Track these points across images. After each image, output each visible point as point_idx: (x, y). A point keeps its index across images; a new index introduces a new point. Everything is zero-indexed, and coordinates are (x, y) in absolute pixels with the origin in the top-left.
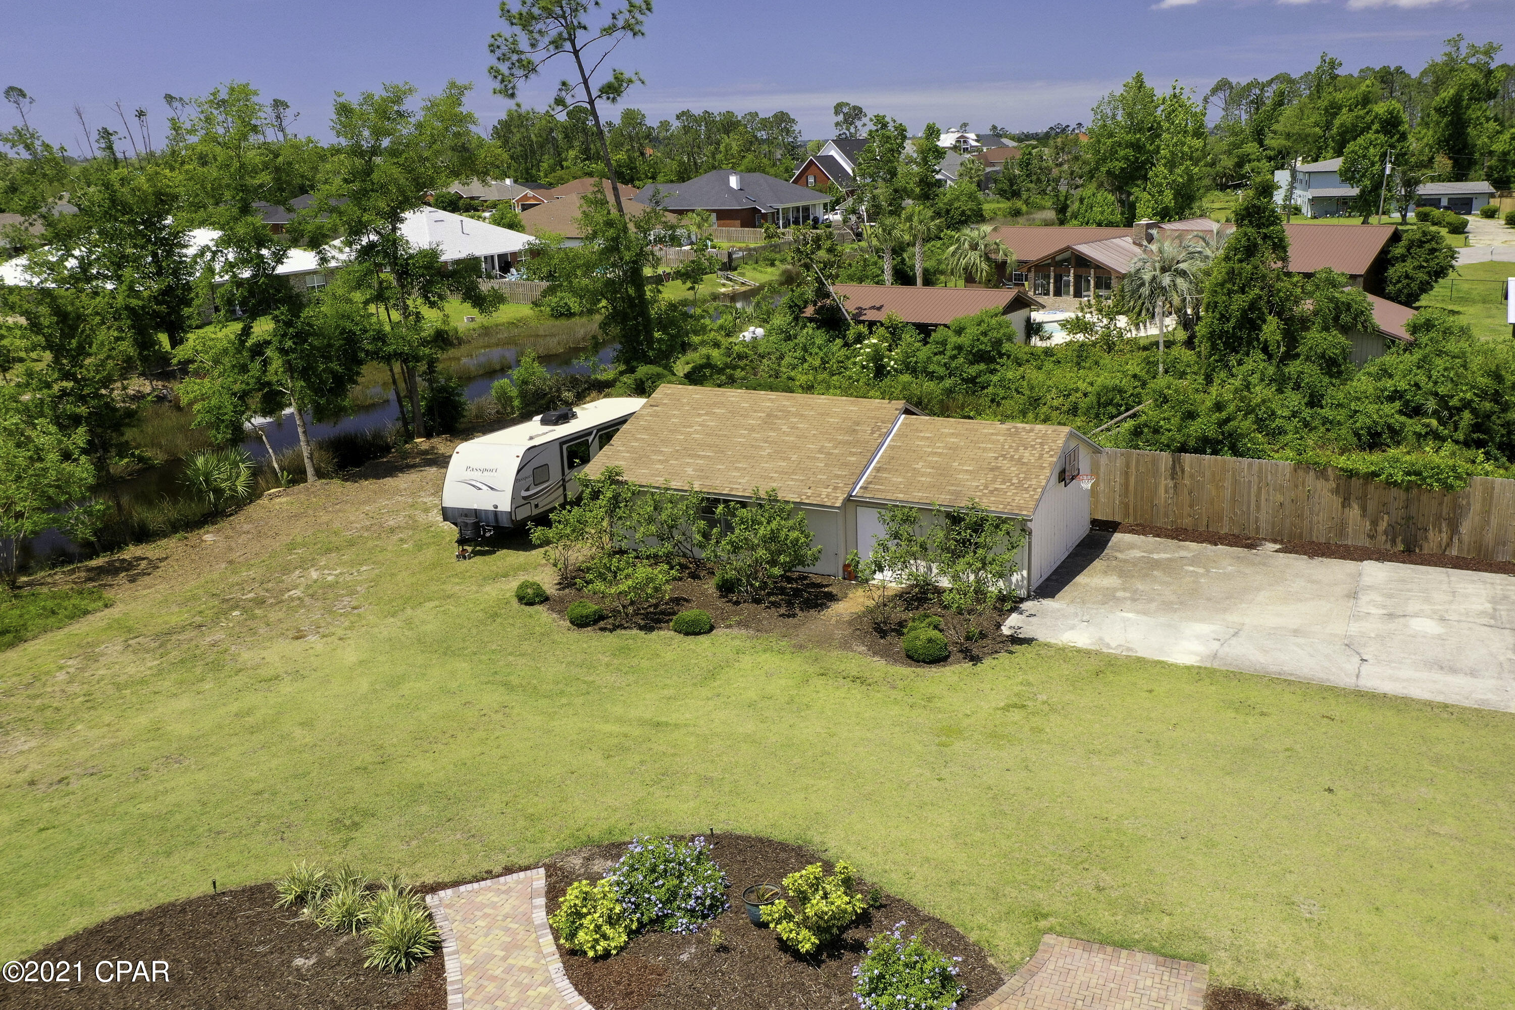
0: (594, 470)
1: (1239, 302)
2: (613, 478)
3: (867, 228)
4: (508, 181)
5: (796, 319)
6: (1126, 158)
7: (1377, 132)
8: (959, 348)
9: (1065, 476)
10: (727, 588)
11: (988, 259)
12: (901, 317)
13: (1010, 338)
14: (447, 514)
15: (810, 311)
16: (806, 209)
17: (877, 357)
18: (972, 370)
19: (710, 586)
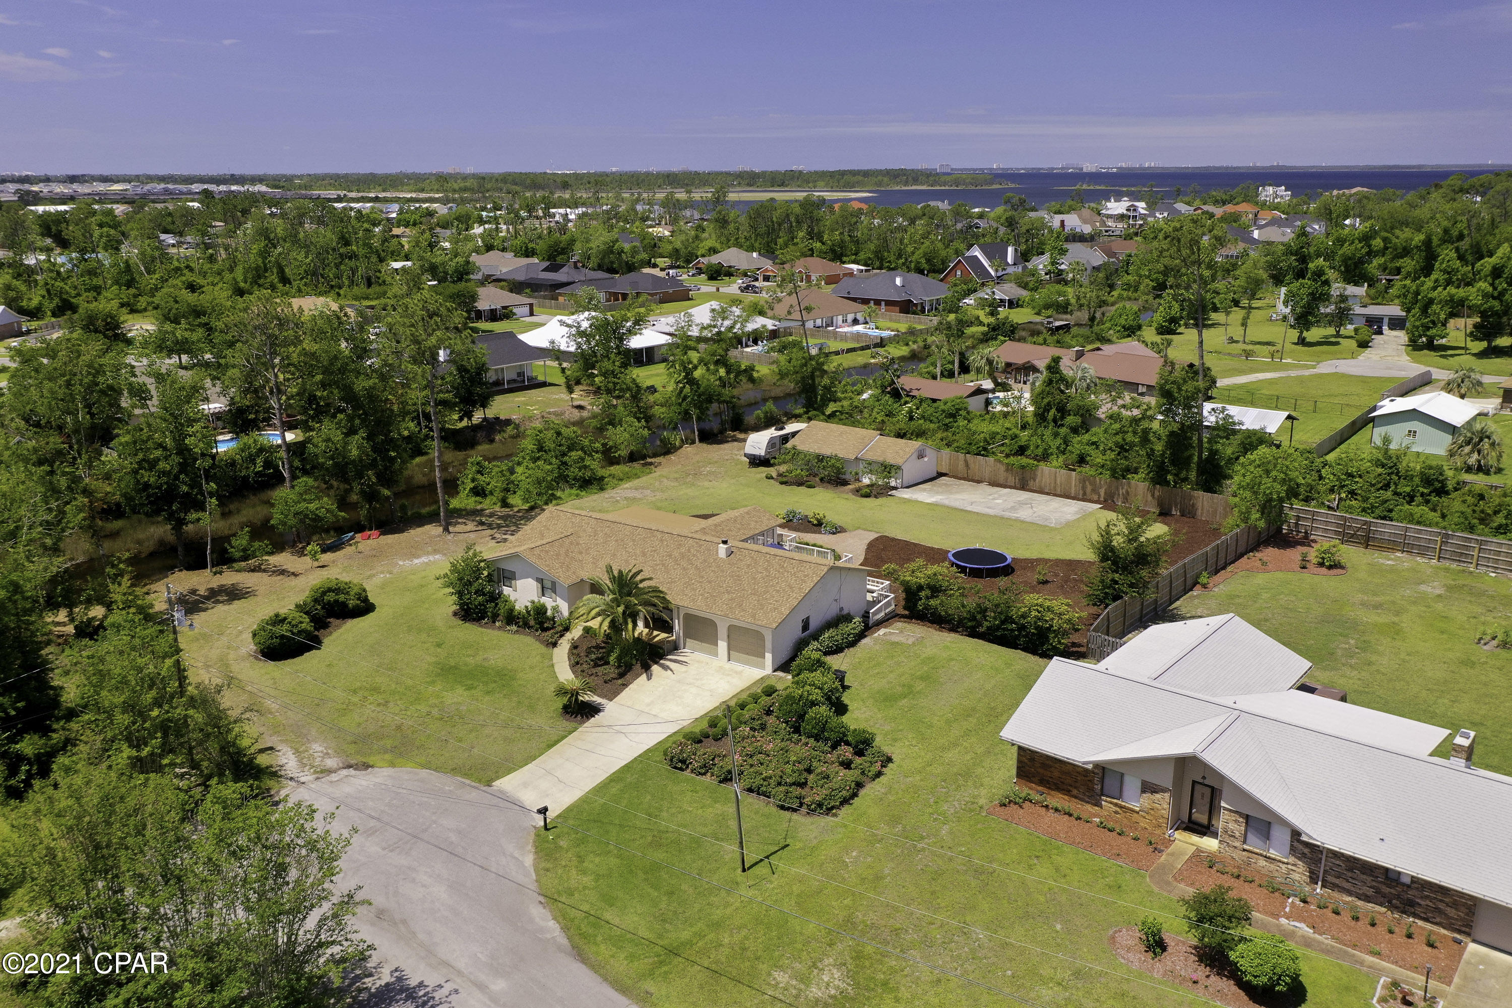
0: (789, 445)
1: (1046, 401)
2: (794, 448)
4: (755, 255)
8: (944, 411)
9: (920, 457)
10: (822, 480)
12: (926, 395)
14: (746, 455)
15: (888, 389)
17: (910, 412)
18: (947, 421)
19: (817, 479)
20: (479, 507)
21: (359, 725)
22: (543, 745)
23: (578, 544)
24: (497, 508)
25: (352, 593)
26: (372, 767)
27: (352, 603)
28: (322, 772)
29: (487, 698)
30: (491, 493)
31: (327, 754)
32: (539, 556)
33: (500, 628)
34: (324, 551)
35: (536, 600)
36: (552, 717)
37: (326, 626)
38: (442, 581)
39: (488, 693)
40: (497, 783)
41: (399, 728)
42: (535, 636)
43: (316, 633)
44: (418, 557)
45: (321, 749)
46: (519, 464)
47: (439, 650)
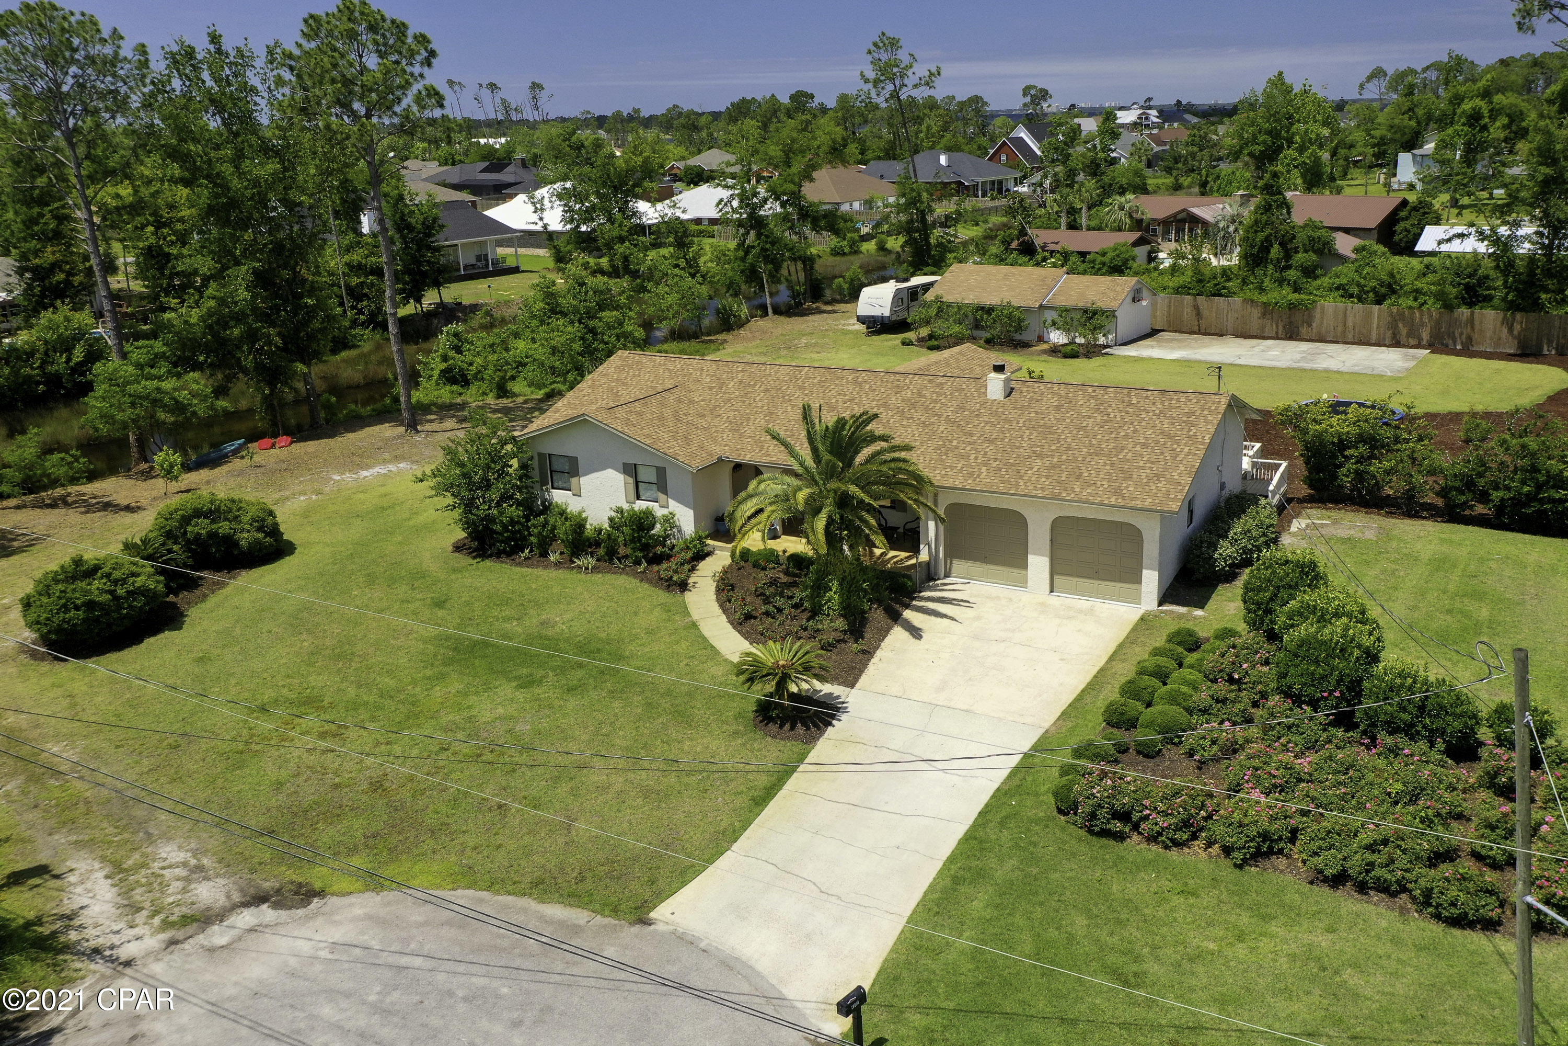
0: (927, 298)
3: (1049, 197)
5: (1006, 249)
6: (1264, 142)
7: (1464, 125)
8: (1104, 264)
9: (1136, 299)
10: (989, 342)
11: (1131, 217)
12: (1071, 248)
13: (1134, 259)
14: (861, 319)
15: (1015, 244)
16: (1000, 183)
20: (459, 400)
21: (279, 785)
22: (742, 801)
23: (691, 402)
24: (490, 400)
25: (245, 519)
26: (321, 894)
27: (245, 538)
28: (186, 920)
29: (572, 703)
30: (478, 376)
31: (199, 868)
32: (627, 421)
33: (558, 565)
34: (188, 468)
35: (626, 506)
36: (736, 734)
37: (192, 584)
38: (431, 482)
39: (571, 689)
40: (661, 913)
41: (377, 786)
42: (635, 575)
43: (171, 598)
44: (368, 467)
45: (181, 856)
46: (516, 335)
47: (440, 613)
